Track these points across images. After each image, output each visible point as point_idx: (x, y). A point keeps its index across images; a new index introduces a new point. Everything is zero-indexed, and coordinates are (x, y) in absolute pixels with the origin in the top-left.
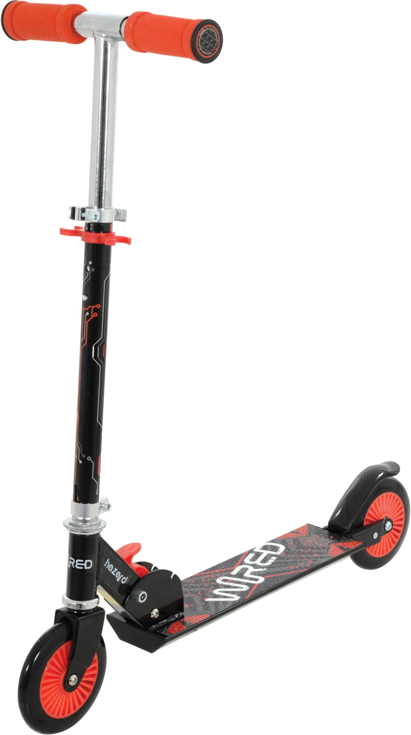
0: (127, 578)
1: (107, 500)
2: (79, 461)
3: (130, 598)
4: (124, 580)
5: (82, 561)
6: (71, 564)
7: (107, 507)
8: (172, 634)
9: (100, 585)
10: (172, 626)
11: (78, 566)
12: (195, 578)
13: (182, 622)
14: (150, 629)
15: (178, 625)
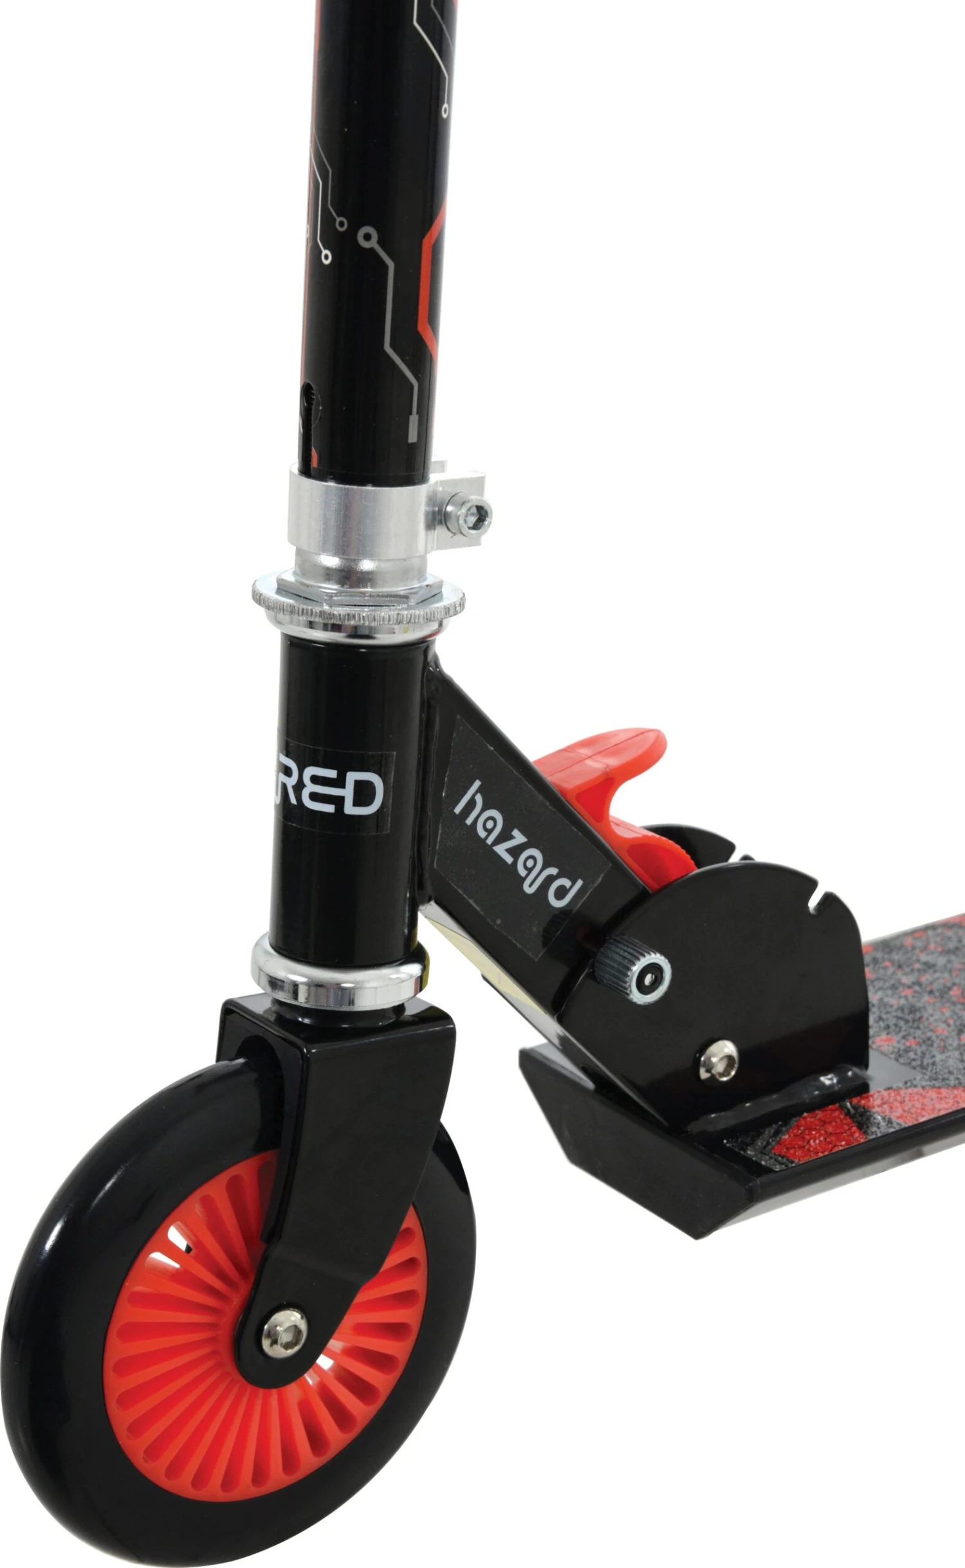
0: (579, 883)
1: (478, 483)
2: (321, 252)
3: (588, 976)
4: (561, 893)
5: (332, 774)
6: (284, 786)
7: (472, 520)
8: (792, 1162)
9: (432, 903)
10: (798, 1127)
11: (314, 797)
12: (950, 933)
13: (852, 1111)
14: (695, 1127)
15: (830, 1123)
